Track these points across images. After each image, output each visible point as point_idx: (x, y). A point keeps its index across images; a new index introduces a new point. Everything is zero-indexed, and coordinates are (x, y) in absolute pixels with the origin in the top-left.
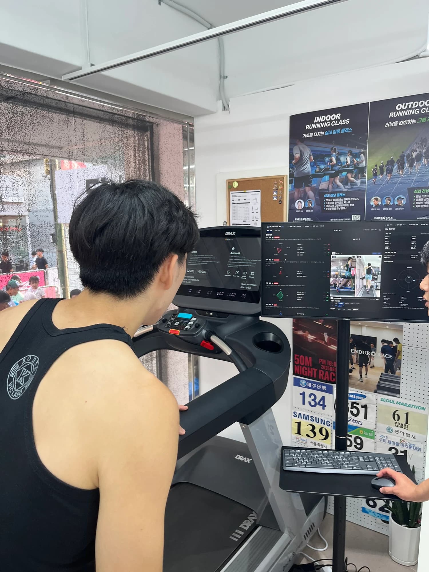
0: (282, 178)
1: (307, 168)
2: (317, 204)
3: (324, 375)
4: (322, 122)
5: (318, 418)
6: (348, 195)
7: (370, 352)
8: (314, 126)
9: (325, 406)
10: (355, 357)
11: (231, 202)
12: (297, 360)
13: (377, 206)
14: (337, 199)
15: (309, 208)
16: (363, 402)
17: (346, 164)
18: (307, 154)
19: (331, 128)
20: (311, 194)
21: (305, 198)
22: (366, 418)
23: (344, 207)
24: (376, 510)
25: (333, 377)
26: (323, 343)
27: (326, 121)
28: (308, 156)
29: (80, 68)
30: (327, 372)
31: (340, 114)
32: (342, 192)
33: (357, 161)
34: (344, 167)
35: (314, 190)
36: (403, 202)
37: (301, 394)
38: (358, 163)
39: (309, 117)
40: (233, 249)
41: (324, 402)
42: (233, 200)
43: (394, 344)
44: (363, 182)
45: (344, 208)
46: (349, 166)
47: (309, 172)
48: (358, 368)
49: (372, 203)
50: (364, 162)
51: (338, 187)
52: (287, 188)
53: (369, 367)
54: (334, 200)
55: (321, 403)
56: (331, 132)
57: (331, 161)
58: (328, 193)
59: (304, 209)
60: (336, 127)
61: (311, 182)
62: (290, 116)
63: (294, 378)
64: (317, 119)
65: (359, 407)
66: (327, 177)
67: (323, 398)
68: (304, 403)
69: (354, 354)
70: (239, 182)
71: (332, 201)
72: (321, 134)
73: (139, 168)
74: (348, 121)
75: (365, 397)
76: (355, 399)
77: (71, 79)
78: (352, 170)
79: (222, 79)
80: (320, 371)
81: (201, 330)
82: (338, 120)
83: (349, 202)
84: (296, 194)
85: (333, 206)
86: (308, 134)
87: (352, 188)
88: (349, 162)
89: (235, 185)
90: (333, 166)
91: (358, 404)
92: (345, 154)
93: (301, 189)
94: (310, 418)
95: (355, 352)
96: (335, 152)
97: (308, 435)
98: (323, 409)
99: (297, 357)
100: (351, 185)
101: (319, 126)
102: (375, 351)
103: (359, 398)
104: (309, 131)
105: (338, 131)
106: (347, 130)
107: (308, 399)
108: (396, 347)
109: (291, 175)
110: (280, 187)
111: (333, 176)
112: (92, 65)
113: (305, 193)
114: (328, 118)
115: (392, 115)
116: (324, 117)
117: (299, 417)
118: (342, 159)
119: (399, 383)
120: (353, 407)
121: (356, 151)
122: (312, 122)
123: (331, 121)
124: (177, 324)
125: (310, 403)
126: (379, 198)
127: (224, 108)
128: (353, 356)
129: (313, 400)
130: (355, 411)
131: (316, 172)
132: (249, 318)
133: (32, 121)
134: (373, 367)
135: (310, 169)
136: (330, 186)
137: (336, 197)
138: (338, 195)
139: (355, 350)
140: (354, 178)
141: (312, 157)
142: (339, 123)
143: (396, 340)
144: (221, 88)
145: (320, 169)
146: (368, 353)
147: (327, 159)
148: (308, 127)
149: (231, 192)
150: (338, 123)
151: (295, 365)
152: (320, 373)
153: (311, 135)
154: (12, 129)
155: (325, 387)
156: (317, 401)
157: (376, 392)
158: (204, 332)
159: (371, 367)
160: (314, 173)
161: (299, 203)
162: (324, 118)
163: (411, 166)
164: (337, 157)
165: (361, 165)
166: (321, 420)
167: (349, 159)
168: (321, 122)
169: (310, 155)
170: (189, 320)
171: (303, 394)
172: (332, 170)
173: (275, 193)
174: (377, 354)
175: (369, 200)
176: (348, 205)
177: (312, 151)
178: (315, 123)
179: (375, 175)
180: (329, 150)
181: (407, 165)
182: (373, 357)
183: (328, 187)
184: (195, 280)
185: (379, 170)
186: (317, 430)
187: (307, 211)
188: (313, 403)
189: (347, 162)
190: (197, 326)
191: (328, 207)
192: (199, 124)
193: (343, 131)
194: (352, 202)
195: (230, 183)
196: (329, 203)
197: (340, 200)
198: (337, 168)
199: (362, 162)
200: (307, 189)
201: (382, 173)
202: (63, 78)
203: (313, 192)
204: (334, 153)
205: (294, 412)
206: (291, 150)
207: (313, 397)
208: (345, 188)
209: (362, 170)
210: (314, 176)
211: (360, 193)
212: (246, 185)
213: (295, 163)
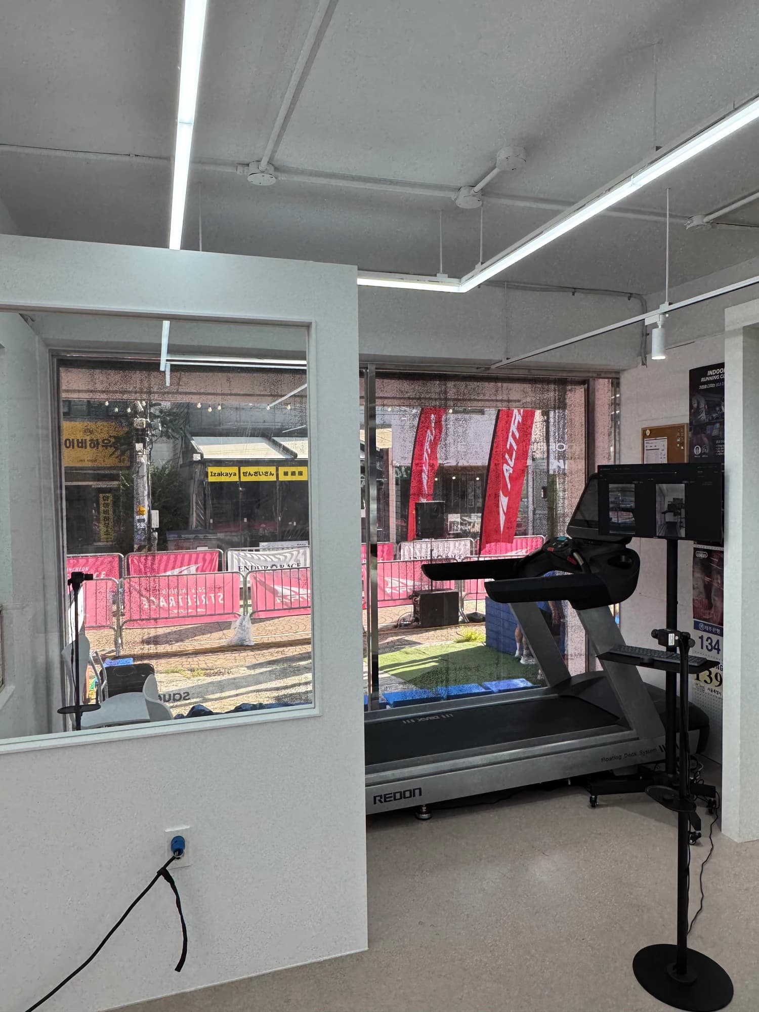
0: (683, 426)
1: (703, 416)
2: (710, 449)
4: (714, 376)
8: (708, 379)
9: (720, 650)
11: (645, 448)
12: (696, 603)
15: (704, 453)
18: (702, 405)
19: (720, 380)
20: (706, 440)
21: (701, 444)
27: (716, 374)
28: (703, 406)
35: (709, 437)
37: (700, 638)
39: (704, 371)
41: (718, 646)
42: (646, 446)
47: (704, 420)
52: (687, 434)
55: (716, 647)
56: (720, 384)
57: (721, 410)
58: (718, 439)
59: (701, 454)
61: (705, 430)
62: (690, 371)
63: (695, 621)
64: (710, 373)
66: (717, 425)
67: (718, 642)
68: (702, 648)
70: (651, 429)
71: (722, 447)
72: (712, 385)
73: (559, 422)
79: (644, 337)
84: (694, 441)
86: (703, 386)
89: (648, 433)
90: (722, 414)
93: (699, 436)
97: (705, 681)
98: (718, 653)
99: (696, 600)
101: (711, 378)
104: (704, 383)
107: (706, 643)
109: (691, 423)
110: (682, 434)
112: (508, 359)
113: (702, 440)
114: (718, 371)
122: (706, 376)
123: (720, 374)
125: (707, 646)
127: (643, 364)
129: (709, 644)
131: (709, 420)
135: (705, 418)
136: (721, 433)
141: (706, 407)
144: (643, 345)
145: (712, 417)
147: (718, 409)
148: (703, 380)
149: (645, 440)
151: (695, 608)
153: (705, 387)
155: (719, 630)
156: (713, 644)
160: (708, 421)
161: (697, 449)
162: (714, 372)
168: (712, 375)
169: (705, 405)
171: (701, 638)
172: (722, 418)
173: (678, 440)
177: (706, 401)
178: (708, 376)
180: (719, 400)
183: (719, 434)
186: (713, 676)
187: (703, 456)
188: (710, 647)
191: (718, 453)
192: (625, 378)
195: (644, 431)
196: (719, 448)
200: (703, 435)
206: (691, 400)
207: (709, 641)
210: (708, 424)
212: (656, 432)
213: (694, 412)
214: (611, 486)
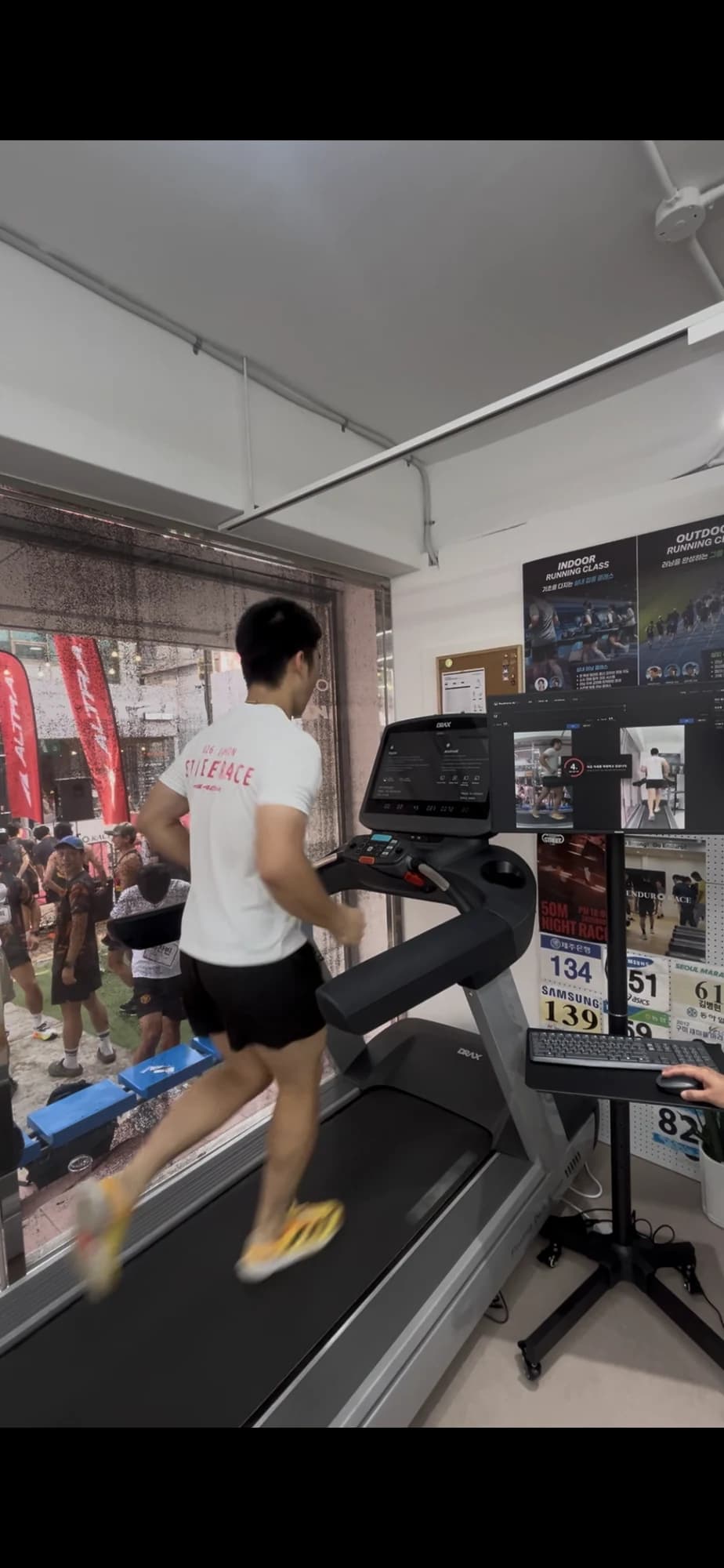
0: (513, 650)
1: (551, 633)
2: (566, 682)
3: (587, 931)
4: (570, 569)
5: (581, 996)
6: (612, 666)
7: (657, 895)
8: (559, 575)
9: (590, 977)
10: (632, 902)
11: (444, 687)
12: (545, 910)
13: (656, 679)
14: (596, 674)
15: (555, 689)
16: (649, 970)
17: (606, 624)
18: (550, 613)
19: (583, 575)
20: (557, 668)
21: (549, 674)
22: (653, 994)
23: (606, 683)
24: (677, 1137)
25: (601, 933)
26: (584, 883)
27: (574, 567)
28: (551, 617)
29: (242, 513)
30: (591, 927)
31: (594, 556)
32: (604, 663)
33: (624, 619)
34: (603, 628)
35: (562, 663)
36: (696, 671)
37: (553, 959)
38: (624, 621)
39: (551, 563)
40: (448, 745)
41: (588, 971)
42: (446, 684)
43: (693, 881)
44: (633, 647)
45: (607, 686)
46: (611, 626)
47: (553, 639)
48: (637, 918)
49: (648, 676)
50: (633, 619)
51: (597, 656)
52: (522, 663)
53: (655, 917)
54: (591, 675)
55: (584, 972)
56: (583, 581)
57: (585, 620)
58: (582, 666)
59: (548, 690)
60: (590, 574)
61: (556, 652)
62: (524, 565)
63: (542, 936)
64: (562, 565)
65: (643, 978)
66: (579, 644)
67: (586, 966)
68: (557, 973)
69: (631, 898)
70: (454, 658)
71: (589, 677)
72: (570, 584)
74: (607, 564)
75: (651, 962)
76: (636, 966)
77: (229, 529)
78: (616, 631)
79: (428, 526)
80: (581, 924)
81: (405, 857)
82: (593, 565)
83: (614, 677)
84: (535, 671)
85: (591, 683)
86: (550, 587)
87: (617, 656)
88: (611, 621)
89: (449, 663)
90: (587, 628)
91: (640, 973)
92: (605, 610)
93: (544, 663)
94: (567, 996)
95: (633, 895)
96: (590, 608)
97: (565, 1022)
98: (588, 981)
99: (546, 905)
100: (616, 652)
101: (565, 574)
102: (664, 892)
103: (643, 964)
104: (551, 582)
105: (594, 579)
106: (607, 576)
107: (563, 967)
108: (695, 887)
109: (528, 644)
110: (512, 663)
111: (588, 642)
112: (256, 507)
113: (549, 668)
114: (578, 562)
115: (670, 550)
116: (572, 561)
117: (550, 994)
118: (601, 617)
119: (703, 940)
120: (633, 978)
121: (620, 604)
122: (555, 570)
123: (582, 566)
124: (370, 849)
125: (566, 972)
126: (659, 668)
127: (432, 563)
128: (629, 901)
129: (571, 968)
130: (636, 985)
131: (563, 637)
132: (474, 842)
133: (180, 584)
134: (662, 916)
135: (554, 635)
136: (585, 656)
137: (594, 671)
138: (597, 668)
139: (633, 892)
140: (620, 642)
141: (557, 618)
142: (594, 568)
143: (696, 875)
144: (426, 537)
145: (569, 633)
146: (653, 896)
148: (549, 577)
149: (443, 674)
150: (592, 568)
151: (543, 919)
152: (580, 927)
153: (554, 587)
154: (155, 595)
155: (589, 949)
156: (578, 969)
157: (667, 954)
158: (409, 859)
159: (658, 917)
160: (560, 638)
161: (541, 682)
162: (571, 563)
163: (704, 619)
164: (593, 614)
165: (629, 624)
166: (585, 998)
167: (610, 616)
168: (567, 569)
169: (554, 616)
170: (388, 844)
171: (556, 960)
172: (587, 634)
173: (506, 671)
174: (667, 898)
175: (643, 673)
176: (612, 681)
177: (557, 609)
178: (559, 571)
179: (651, 635)
180: (582, 606)
181: (698, 618)
182: (661, 901)
183: (582, 658)
184: (395, 791)
185: (656, 629)
186: (579, 1014)
188: (571, 973)
189: (608, 620)
190: (399, 852)
191: (582, 686)
192: (398, 586)
193: (601, 578)
194: (617, 676)
195: (441, 662)
196: (584, 680)
197: (601, 674)
198: (593, 630)
199: (630, 619)
200: (552, 662)
201: (661, 633)
202: (221, 528)
203: (560, 666)
204: (589, 610)
205: (543, 988)
206: (526, 610)
207: (571, 964)
208: (607, 657)
209: (632, 630)
210: (560, 643)
211: (630, 662)
212: (464, 662)
213: (532, 627)
214: (518, 736)
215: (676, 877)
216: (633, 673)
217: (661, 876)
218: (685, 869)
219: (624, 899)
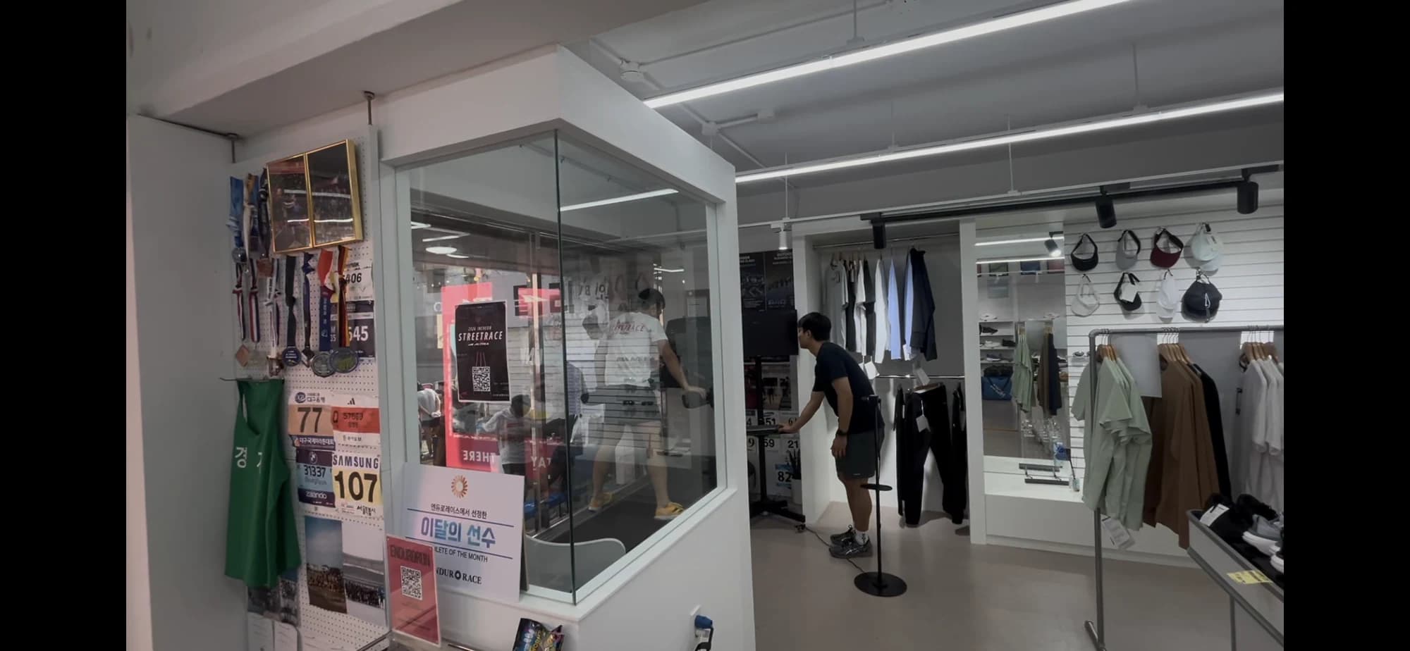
6: (756, 299)
10: (766, 391)
13: (772, 305)
16: (772, 417)
17: (754, 283)
24: (784, 482)
31: (749, 257)
36: (784, 303)
43: (786, 380)
44: (764, 293)
48: (768, 397)
49: (769, 304)
51: (751, 295)
57: (746, 281)
60: (747, 263)
65: (770, 420)
74: (753, 260)
75: (773, 413)
78: (758, 286)
82: (748, 260)
92: (753, 277)
95: (767, 388)
96: (748, 276)
100: (757, 294)
103: (770, 415)
108: (787, 382)
115: (775, 258)
119: (790, 402)
120: (767, 422)
121: (759, 276)
134: (776, 395)
138: (751, 299)
143: (787, 378)
155: (751, 412)
157: (778, 409)
163: (787, 285)
175: (768, 302)
179: (770, 289)
181: (785, 284)
185: (771, 286)
194: (759, 303)
209: (763, 286)
211: (763, 298)
215: (781, 379)
216: (764, 303)
217: (775, 380)
218: (783, 376)
219: (763, 390)
